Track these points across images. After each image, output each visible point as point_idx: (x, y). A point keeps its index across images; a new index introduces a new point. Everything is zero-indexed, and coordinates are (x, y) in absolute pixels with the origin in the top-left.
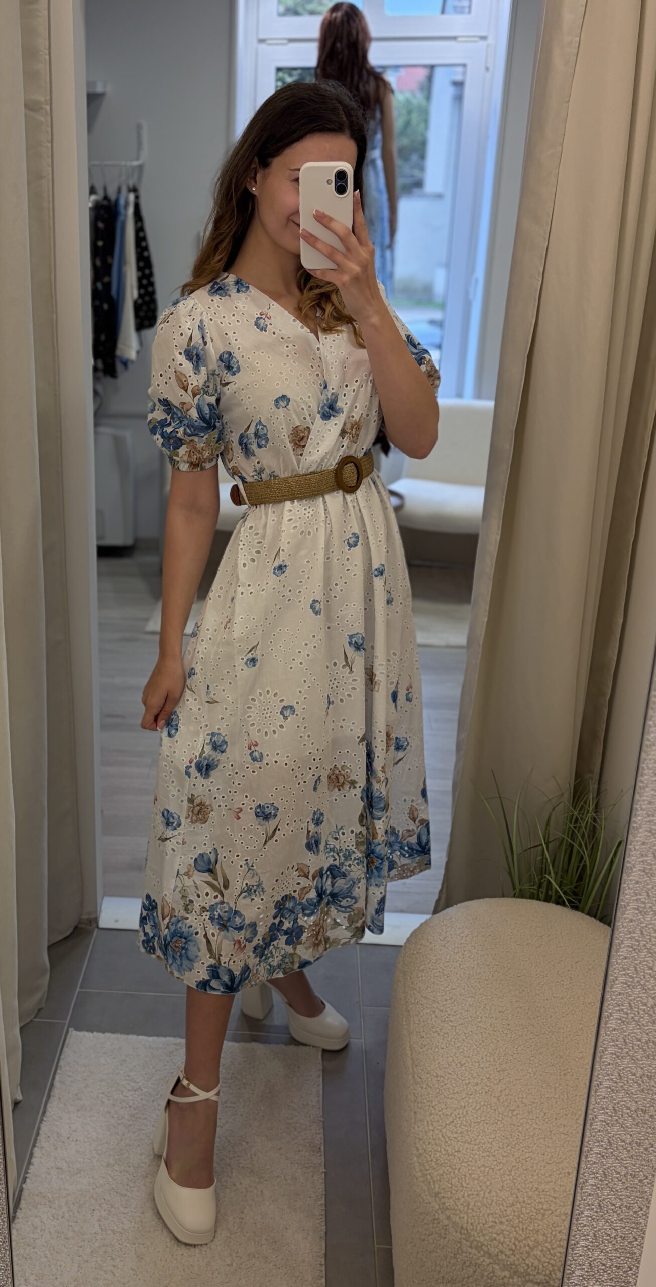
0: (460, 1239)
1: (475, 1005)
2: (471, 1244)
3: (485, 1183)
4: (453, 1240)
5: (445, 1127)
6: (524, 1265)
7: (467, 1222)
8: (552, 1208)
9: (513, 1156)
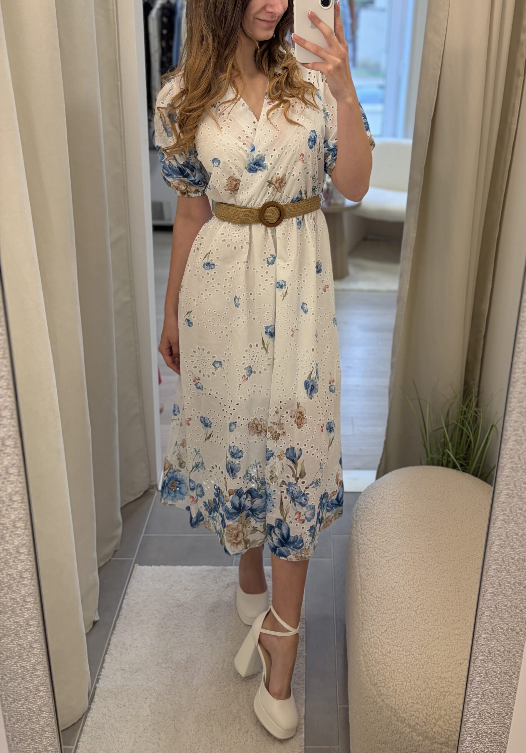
0: (391, 715)
1: (401, 544)
2: (398, 719)
3: (407, 675)
4: (386, 716)
5: (381, 635)
6: (432, 732)
7: (395, 704)
8: (450, 690)
9: (425, 653)
